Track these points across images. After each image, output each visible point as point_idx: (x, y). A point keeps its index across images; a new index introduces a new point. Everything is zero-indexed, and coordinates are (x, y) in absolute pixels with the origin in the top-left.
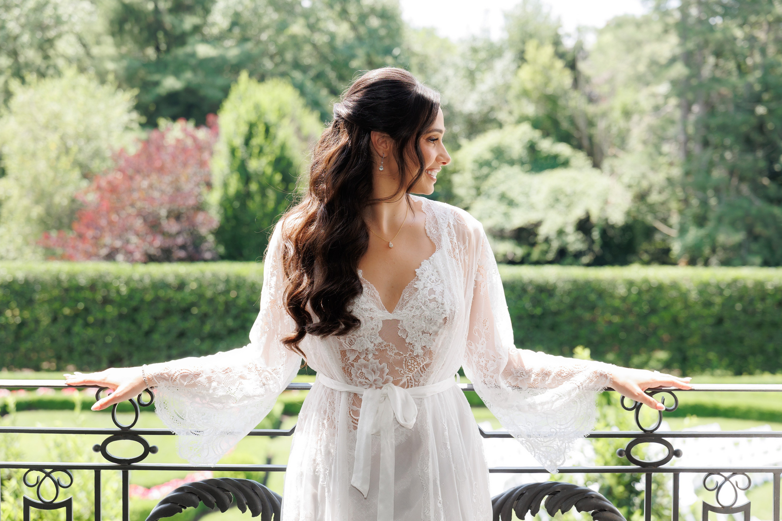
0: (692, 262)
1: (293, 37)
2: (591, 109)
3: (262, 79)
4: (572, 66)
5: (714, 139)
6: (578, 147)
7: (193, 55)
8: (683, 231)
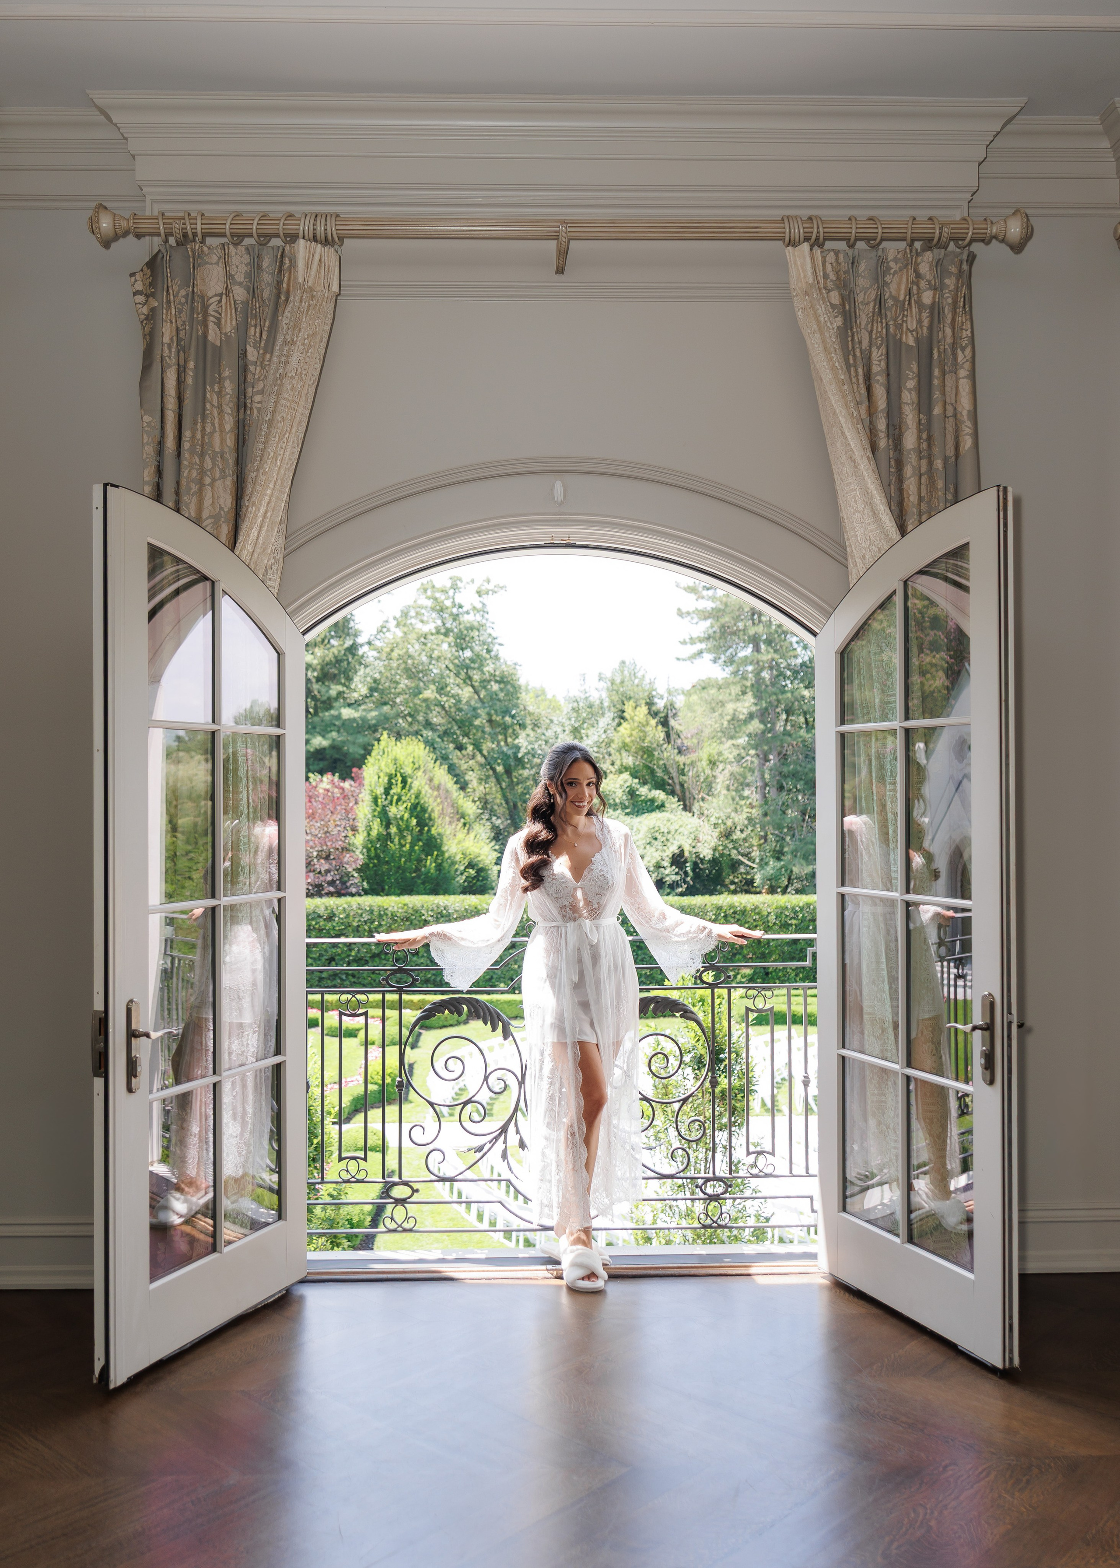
0: (772, 890)
1: (426, 700)
2: (681, 759)
3: (398, 736)
4: (665, 723)
5: (789, 784)
6: (672, 793)
7: (339, 717)
8: (763, 864)
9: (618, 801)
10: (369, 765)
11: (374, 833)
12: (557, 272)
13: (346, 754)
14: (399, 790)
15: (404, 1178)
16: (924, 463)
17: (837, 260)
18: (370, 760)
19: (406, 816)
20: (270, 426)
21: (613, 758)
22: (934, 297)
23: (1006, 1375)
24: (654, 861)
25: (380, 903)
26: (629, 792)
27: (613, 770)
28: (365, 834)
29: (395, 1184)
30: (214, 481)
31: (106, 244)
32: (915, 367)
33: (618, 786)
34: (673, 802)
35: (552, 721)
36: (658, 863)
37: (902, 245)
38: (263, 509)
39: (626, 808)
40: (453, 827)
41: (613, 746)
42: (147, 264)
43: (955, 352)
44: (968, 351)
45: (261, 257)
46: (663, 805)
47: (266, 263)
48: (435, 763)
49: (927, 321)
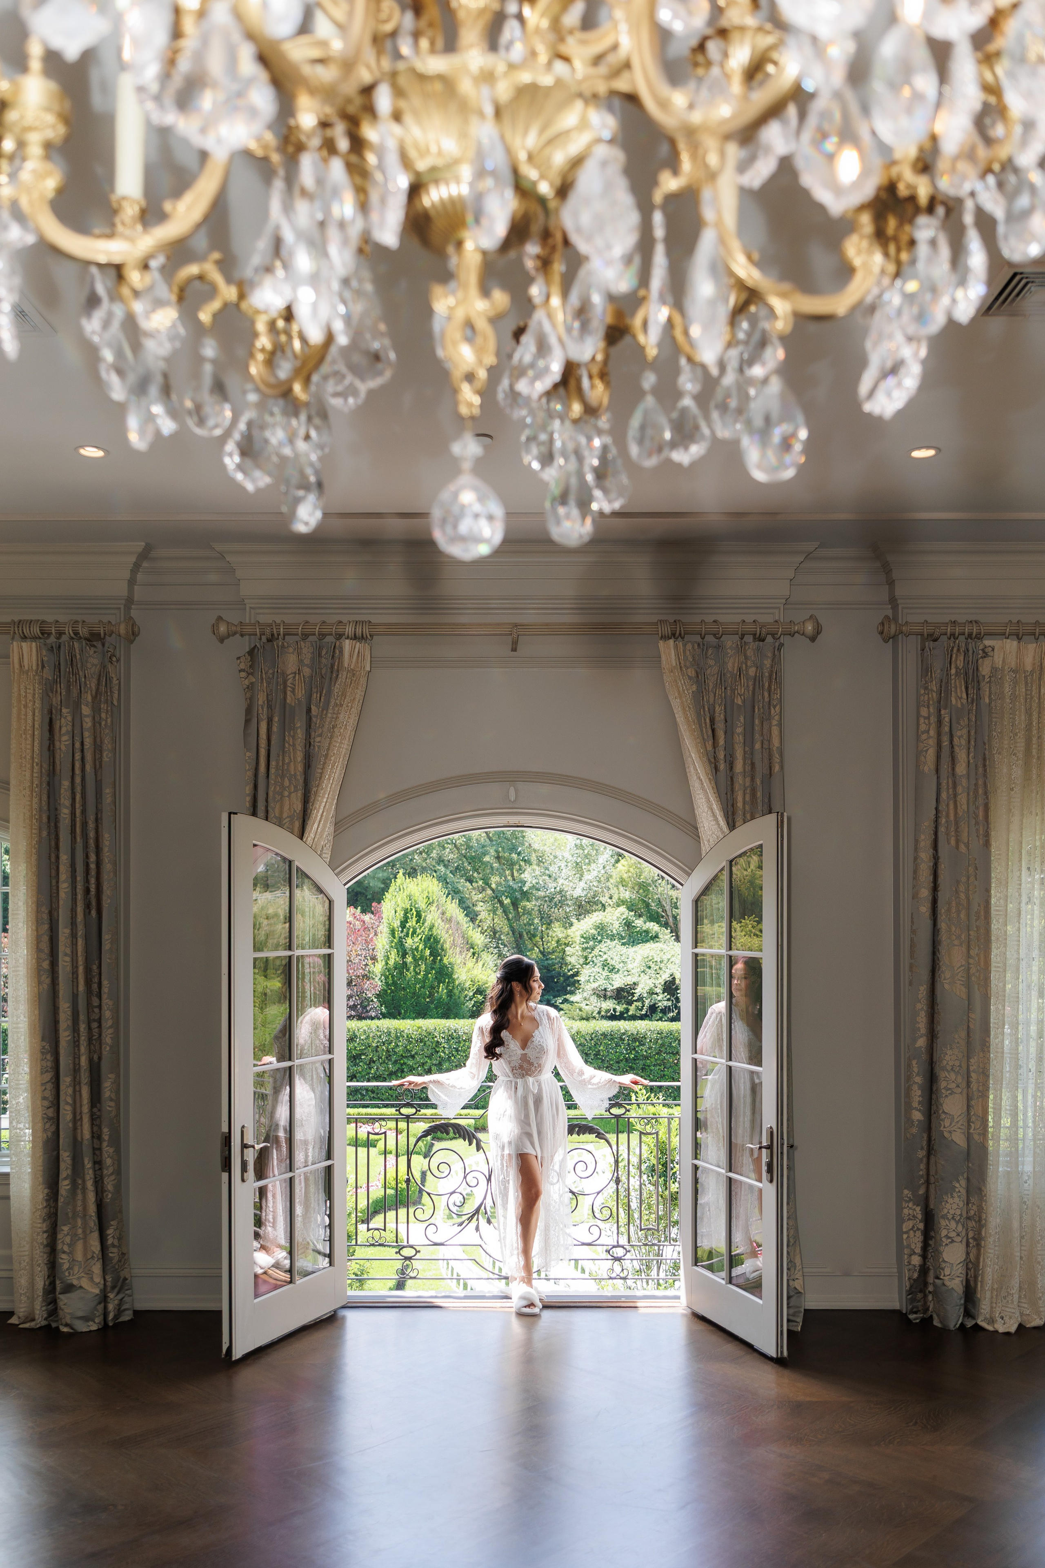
3: (414, 873)
9: (615, 932)
10: (386, 900)
11: (391, 962)
12: (512, 650)
13: (367, 888)
14: (414, 923)
15: (411, 1243)
16: (748, 780)
17: (693, 647)
18: (388, 896)
19: (421, 947)
20: (326, 758)
21: (612, 892)
22: (755, 672)
23: (778, 1361)
24: (647, 988)
25: (397, 1026)
26: (625, 923)
27: (611, 903)
28: (384, 963)
29: (404, 1247)
30: (290, 793)
31: (222, 640)
32: (742, 719)
33: (615, 918)
34: (666, 934)
35: (556, 857)
37: (737, 638)
38: (321, 811)
39: (623, 938)
40: (463, 956)
41: (611, 881)
42: (248, 652)
43: (769, 708)
44: (778, 708)
45: (320, 649)
46: (657, 936)
47: (324, 652)
48: (447, 897)
49: (751, 688)
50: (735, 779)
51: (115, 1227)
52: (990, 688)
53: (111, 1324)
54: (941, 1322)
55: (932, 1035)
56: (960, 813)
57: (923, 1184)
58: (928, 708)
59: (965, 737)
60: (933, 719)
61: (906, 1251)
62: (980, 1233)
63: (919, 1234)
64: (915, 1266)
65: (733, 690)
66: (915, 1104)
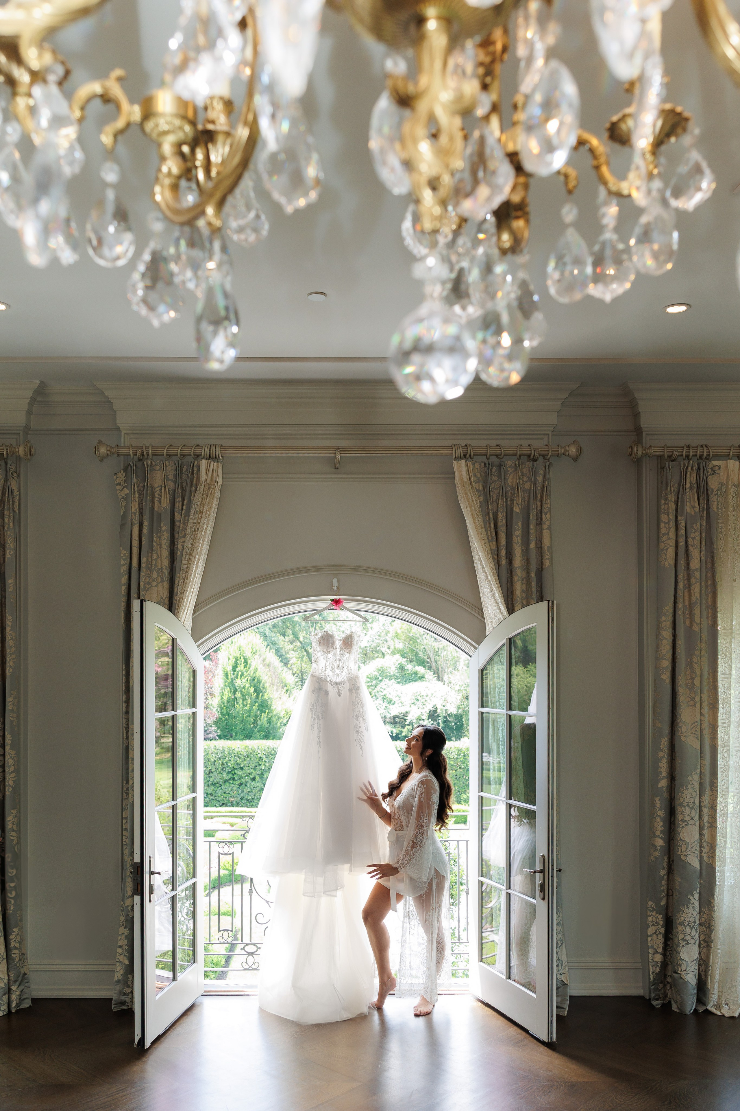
9: (392, 673)
11: (225, 698)
12: (335, 469)
14: (243, 668)
15: (252, 942)
16: (525, 573)
17: (480, 467)
19: (247, 685)
22: (531, 486)
25: (230, 745)
26: (399, 668)
27: (390, 652)
28: (220, 698)
29: (248, 945)
31: (102, 459)
32: (520, 524)
33: (392, 663)
36: (419, 716)
37: (516, 458)
39: (398, 678)
40: (279, 692)
42: (123, 470)
43: (541, 515)
44: (548, 515)
45: (182, 466)
46: (423, 677)
47: (184, 470)
48: (267, 647)
49: (526, 499)
50: (514, 572)
51: (16, 933)
52: (717, 499)
53: (13, 1011)
54: (678, 1008)
55: (672, 778)
56: (694, 599)
57: (664, 897)
58: (668, 515)
59: (698, 538)
60: (672, 524)
61: (650, 951)
62: (709, 937)
63: (660, 937)
64: (657, 962)
65: (512, 501)
66: (658, 833)
